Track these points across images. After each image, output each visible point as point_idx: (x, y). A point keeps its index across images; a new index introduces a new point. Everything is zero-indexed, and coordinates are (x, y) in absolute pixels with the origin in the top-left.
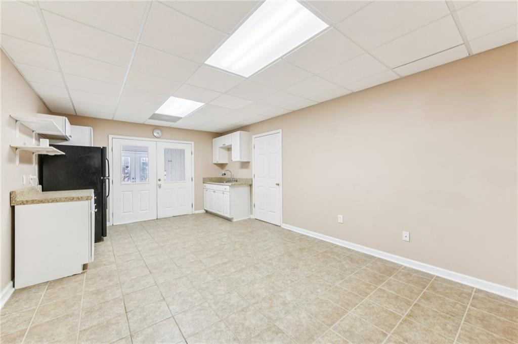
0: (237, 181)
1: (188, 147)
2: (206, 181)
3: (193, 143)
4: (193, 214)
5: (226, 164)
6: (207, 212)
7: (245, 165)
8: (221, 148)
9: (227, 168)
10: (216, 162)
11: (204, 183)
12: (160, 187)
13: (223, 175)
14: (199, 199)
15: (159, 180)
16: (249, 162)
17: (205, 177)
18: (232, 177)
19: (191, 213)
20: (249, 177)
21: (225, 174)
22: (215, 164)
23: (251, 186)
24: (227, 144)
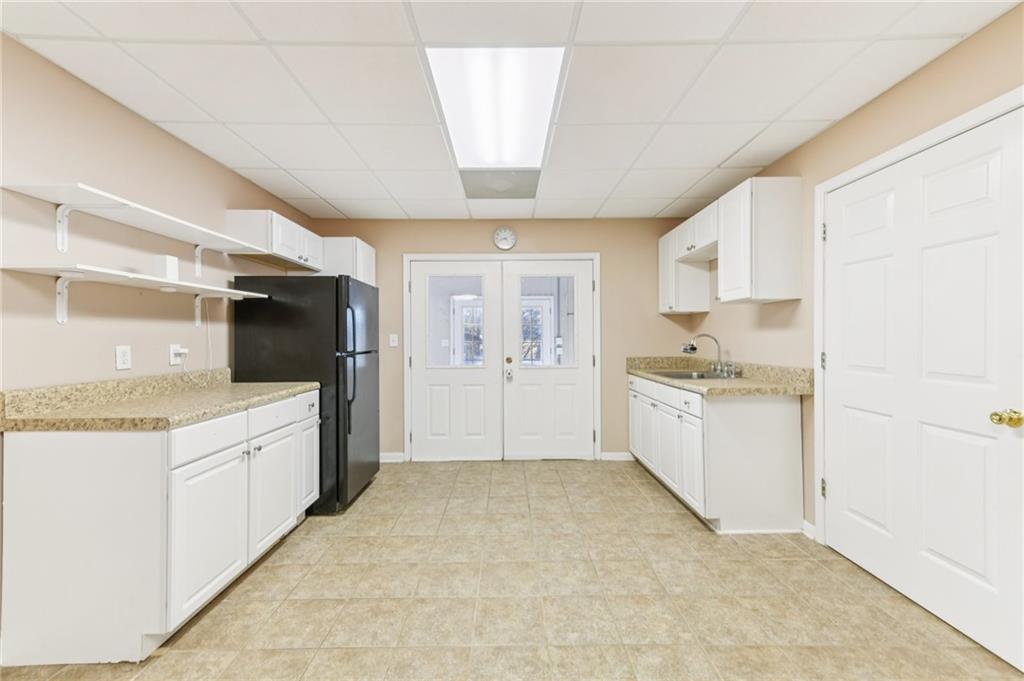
0: (739, 374)
1: (583, 270)
2: (634, 366)
3: (597, 256)
4: (595, 462)
5: (704, 314)
6: (637, 460)
7: (776, 312)
8: (685, 261)
9: (706, 327)
10: (666, 310)
11: (629, 373)
12: (510, 379)
13: (685, 350)
14: (615, 422)
15: (509, 360)
16: (795, 302)
17: (634, 355)
18: (724, 359)
19: (592, 459)
20: (793, 363)
21: (693, 349)
22: (664, 315)
23: (804, 399)
24: (701, 243)
